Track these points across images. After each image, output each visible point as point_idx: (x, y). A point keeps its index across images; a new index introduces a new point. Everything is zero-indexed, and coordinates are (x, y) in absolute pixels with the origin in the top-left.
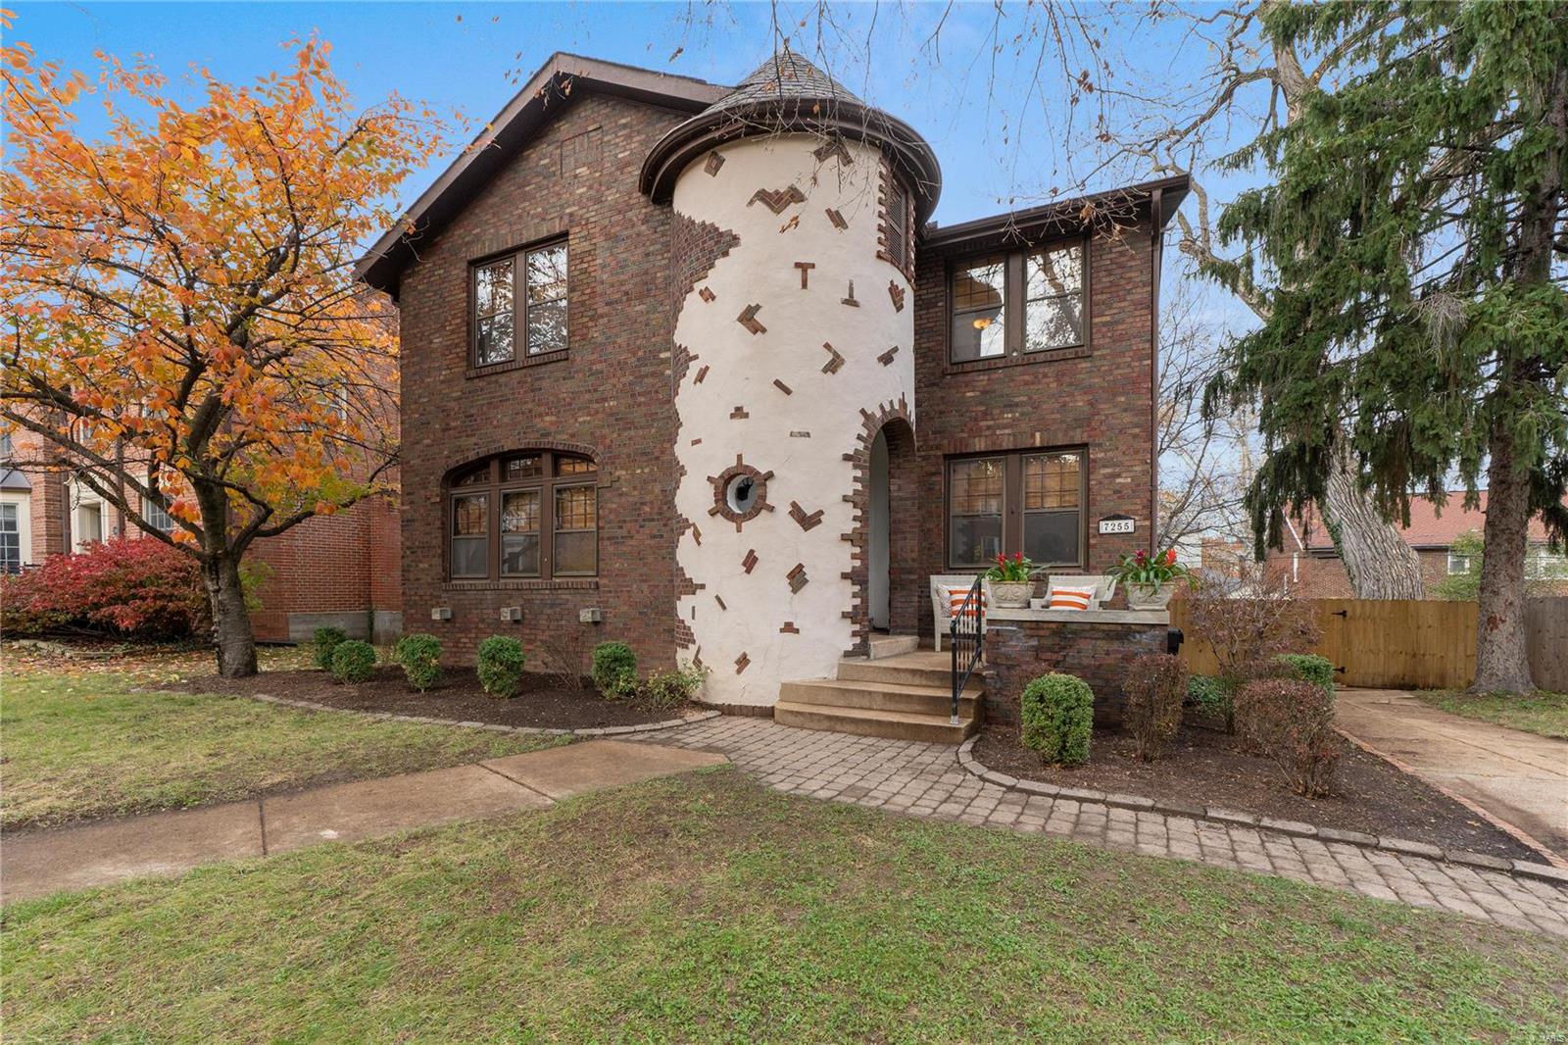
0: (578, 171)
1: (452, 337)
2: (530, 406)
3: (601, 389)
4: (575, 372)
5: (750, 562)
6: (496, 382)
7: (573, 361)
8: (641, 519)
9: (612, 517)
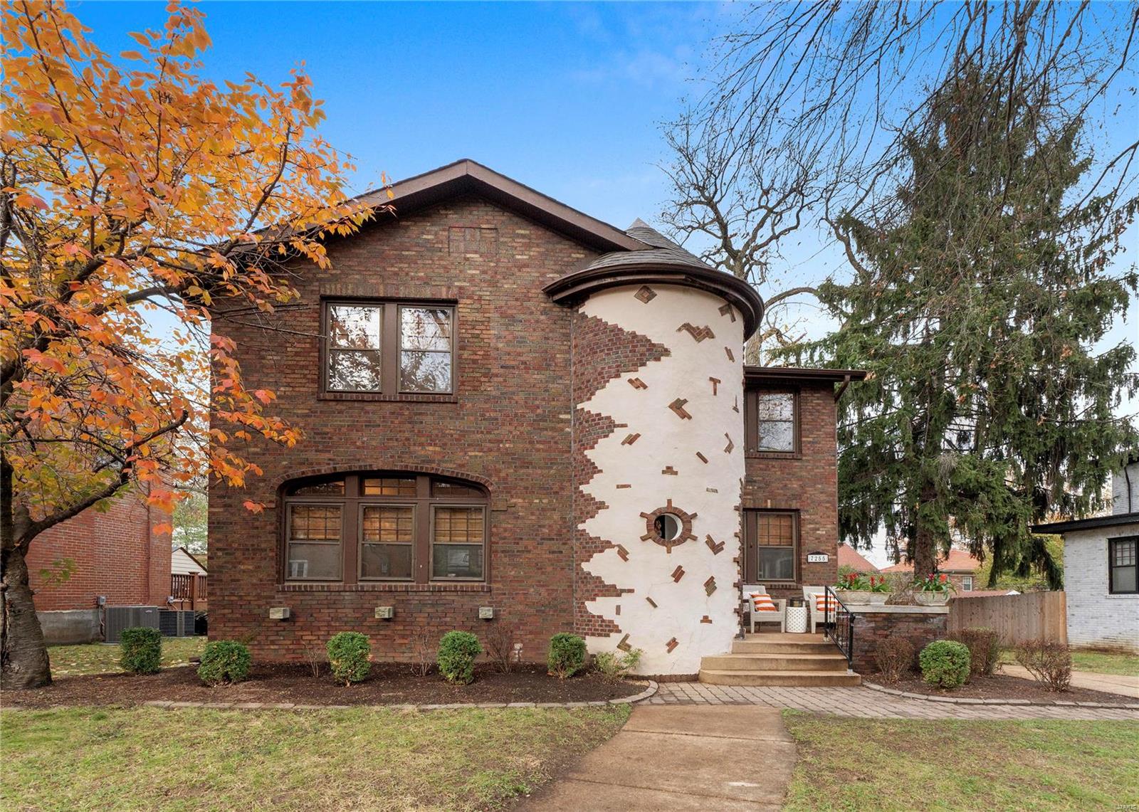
0: (468, 256)
1: (298, 358)
2: (407, 435)
3: (496, 432)
4: (468, 415)
5: (678, 574)
6: (362, 409)
7: (462, 407)
8: (538, 538)
9: (506, 534)
